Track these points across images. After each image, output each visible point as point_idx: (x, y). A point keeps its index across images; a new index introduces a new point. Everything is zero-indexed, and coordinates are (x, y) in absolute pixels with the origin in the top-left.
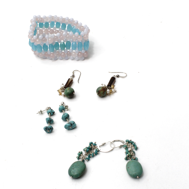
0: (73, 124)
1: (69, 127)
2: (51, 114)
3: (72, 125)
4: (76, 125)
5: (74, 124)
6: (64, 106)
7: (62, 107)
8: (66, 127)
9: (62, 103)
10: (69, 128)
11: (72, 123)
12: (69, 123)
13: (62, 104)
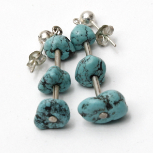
0: (116, 103)
1: (96, 112)
2: (61, 54)
3: (109, 106)
4: (125, 108)
5: (119, 105)
6: (92, 26)
7: (84, 32)
8: (85, 111)
9: (86, 16)
10: (96, 116)
11: (112, 100)
12: (98, 98)
13: (88, 21)
